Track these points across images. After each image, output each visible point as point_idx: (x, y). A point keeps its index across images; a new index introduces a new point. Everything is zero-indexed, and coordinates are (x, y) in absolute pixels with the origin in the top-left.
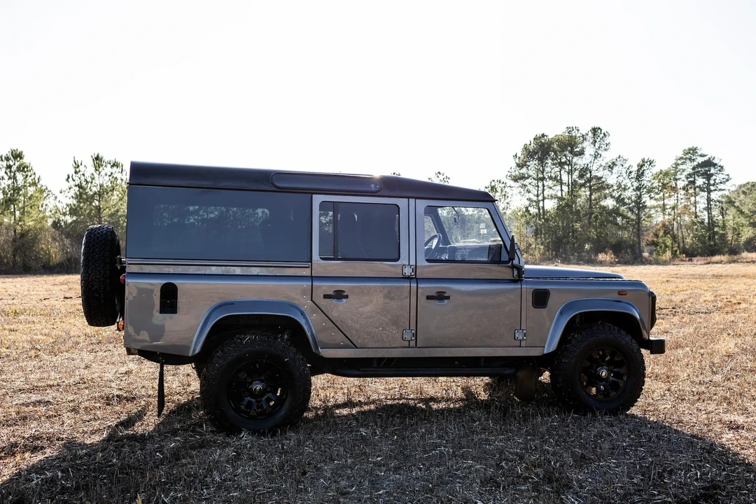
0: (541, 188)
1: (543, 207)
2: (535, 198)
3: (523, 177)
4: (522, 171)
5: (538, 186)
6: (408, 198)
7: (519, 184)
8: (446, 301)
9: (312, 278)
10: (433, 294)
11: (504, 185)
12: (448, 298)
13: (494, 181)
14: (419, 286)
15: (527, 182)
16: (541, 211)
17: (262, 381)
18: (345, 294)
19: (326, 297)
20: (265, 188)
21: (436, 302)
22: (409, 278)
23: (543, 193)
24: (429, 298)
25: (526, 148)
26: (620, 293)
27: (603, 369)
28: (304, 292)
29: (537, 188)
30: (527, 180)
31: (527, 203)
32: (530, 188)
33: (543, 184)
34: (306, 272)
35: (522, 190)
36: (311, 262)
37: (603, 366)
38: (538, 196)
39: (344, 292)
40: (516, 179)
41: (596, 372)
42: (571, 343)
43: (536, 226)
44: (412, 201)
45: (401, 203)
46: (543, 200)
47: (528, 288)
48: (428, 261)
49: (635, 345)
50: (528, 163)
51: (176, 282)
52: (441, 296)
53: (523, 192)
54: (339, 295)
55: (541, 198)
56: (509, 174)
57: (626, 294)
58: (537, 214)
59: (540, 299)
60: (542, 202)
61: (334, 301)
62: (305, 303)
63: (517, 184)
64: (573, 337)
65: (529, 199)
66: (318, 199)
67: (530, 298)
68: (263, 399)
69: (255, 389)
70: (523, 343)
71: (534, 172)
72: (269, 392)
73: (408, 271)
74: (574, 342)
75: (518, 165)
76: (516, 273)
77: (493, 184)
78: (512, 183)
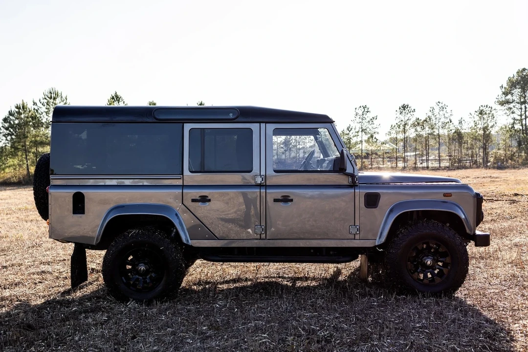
0: (523, 110)
1: (526, 124)
2: (519, 118)
3: (508, 102)
4: (507, 98)
5: (521, 109)
6: (260, 123)
7: (506, 107)
8: (290, 203)
9: (183, 187)
10: (279, 197)
11: (490, 109)
12: (292, 200)
13: (482, 106)
14: (267, 191)
15: (511, 105)
16: (524, 127)
17: (145, 264)
18: (209, 198)
19: (194, 200)
20: (148, 120)
21: (281, 204)
22: (260, 186)
23: (525, 113)
24: (276, 200)
25: (510, 80)
26: (445, 195)
27: (429, 258)
28: (176, 198)
29: (520, 110)
30: (511, 104)
31: (512, 121)
32: (515, 110)
33: (525, 107)
34: (179, 182)
35: (508, 112)
36: (183, 174)
37: (428, 256)
38: (521, 116)
39: (207, 197)
40: (502, 103)
41: (422, 261)
42: (398, 237)
43: (519, 139)
44: (263, 125)
45: (254, 127)
46: (526, 119)
47: (361, 193)
48: (276, 171)
49: (458, 239)
50: (513, 92)
51: (82, 191)
52: (286, 199)
53: (509, 113)
54: (204, 199)
55: (523, 117)
56: (497, 100)
57: (451, 196)
58: (520, 130)
59: (372, 201)
60: (524, 120)
61: (200, 204)
62: (177, 206)
63: (503, 108)
64: (401, 232)
65: (514, 119)
66: (188, 127)
67: (363, 199)
68: (148, 277)
69: (140, 269)
70: (357, 237)
71: (518, 98)
72: (152, 272)
73: (259, 180)
74: (400, 236)
75: (504, 93)
76: (350, 179)
77: (481, 108)
78: (499, 107)
